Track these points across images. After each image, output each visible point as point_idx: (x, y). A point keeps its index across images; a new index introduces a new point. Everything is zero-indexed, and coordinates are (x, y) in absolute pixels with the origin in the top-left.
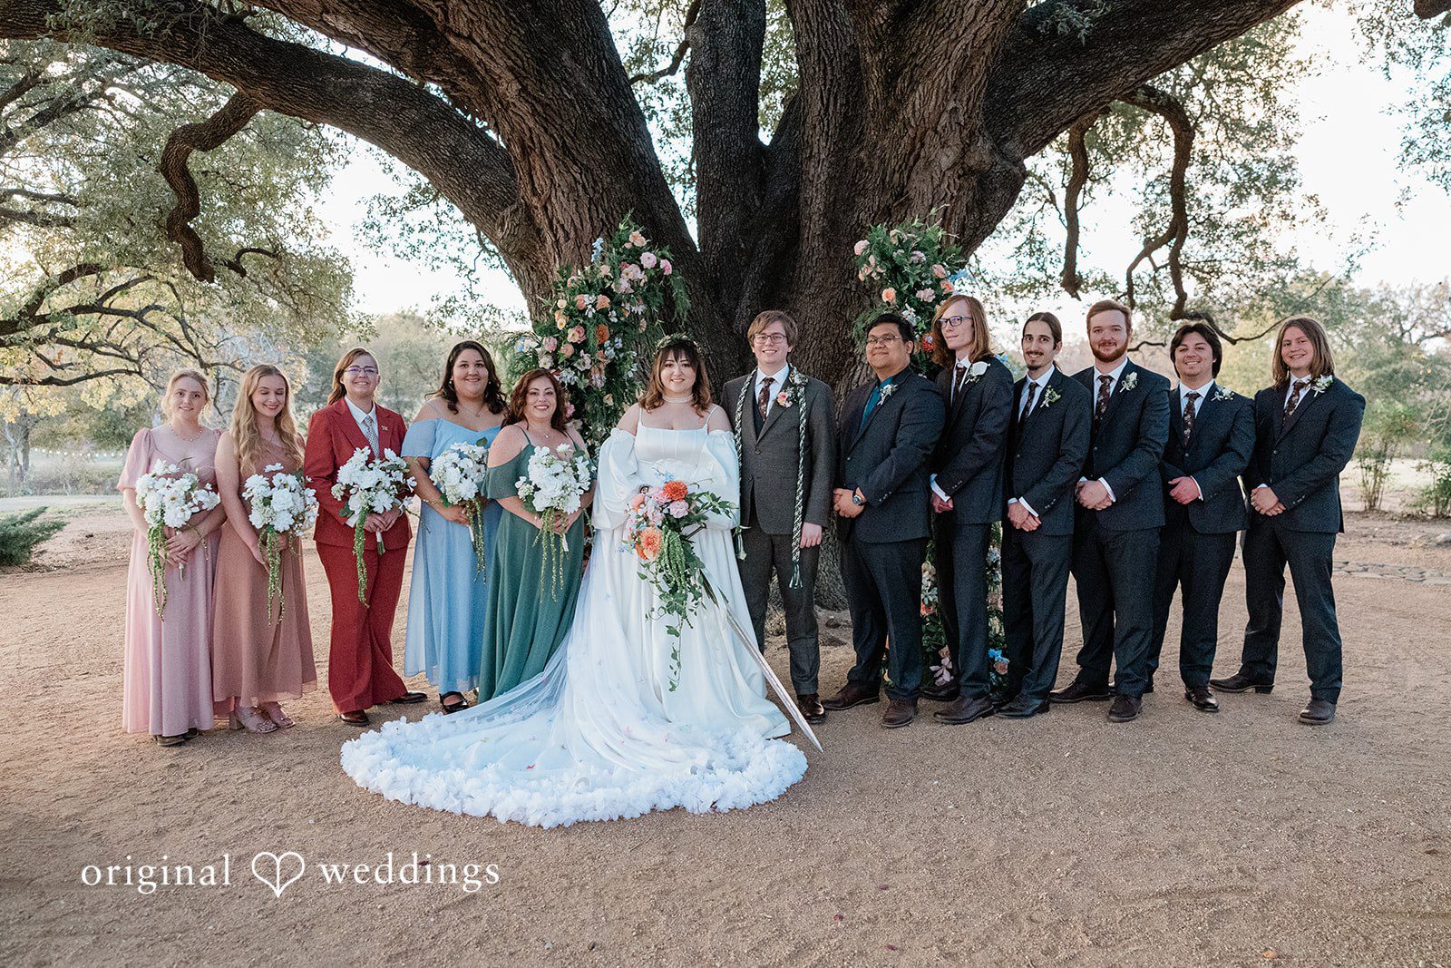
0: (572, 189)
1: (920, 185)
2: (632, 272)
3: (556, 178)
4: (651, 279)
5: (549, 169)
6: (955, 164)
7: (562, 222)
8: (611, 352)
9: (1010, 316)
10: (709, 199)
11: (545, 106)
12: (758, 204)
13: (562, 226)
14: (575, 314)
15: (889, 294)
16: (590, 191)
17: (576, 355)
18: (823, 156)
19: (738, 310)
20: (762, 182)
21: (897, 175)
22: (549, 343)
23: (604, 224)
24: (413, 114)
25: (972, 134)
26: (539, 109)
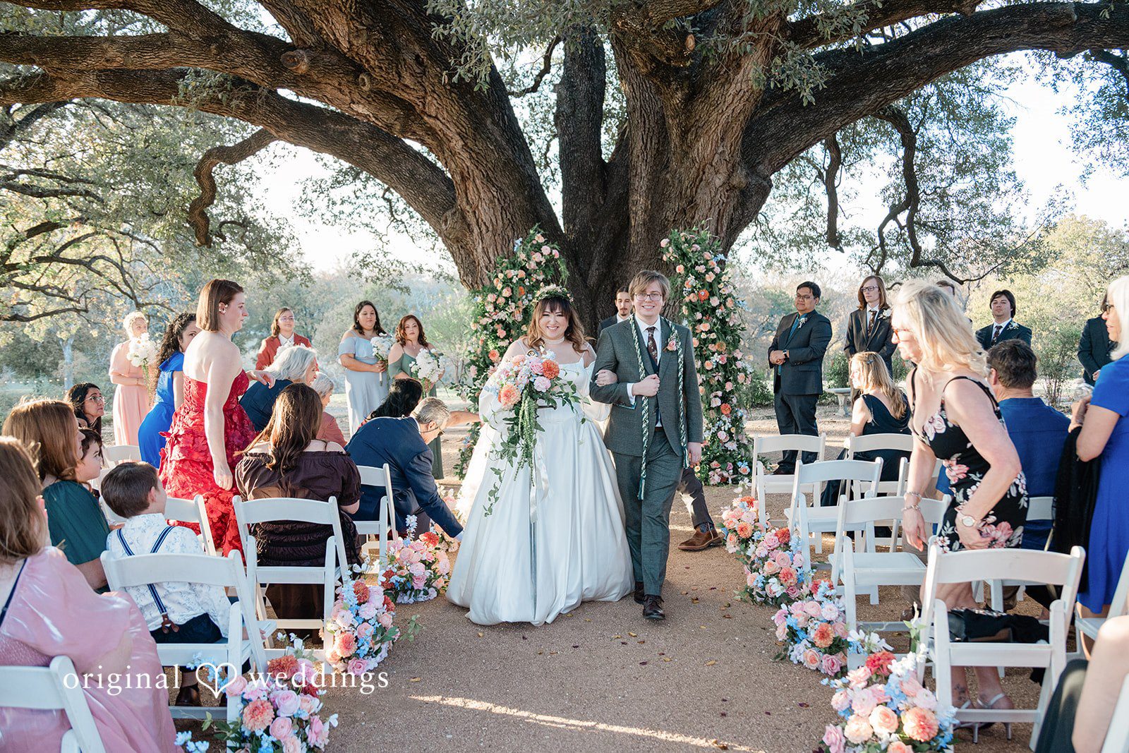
0: (492, 202)
1: (703, 197)
2: (537, 257)
3: (482, 195)
4: (547, 261)
5: (478, 189)
6: (724, 183)
7: (485, 220)
8: (526, 302)
9: (795, 263)
10: (570, 199)
11: (477, 154)
12: (602, 202)
13: (485, 223)
14: (507, 282)
15: (680, 269)
16: (502, 202)
17: (507, 303)
18: (644, 175)
19: (590, 272)
20: (605, 188)
21: (689, 190)
22: (491, 298)
23: (510, 222)
24: (385, 149)
25: (734, 166)
26: (474, 155)
